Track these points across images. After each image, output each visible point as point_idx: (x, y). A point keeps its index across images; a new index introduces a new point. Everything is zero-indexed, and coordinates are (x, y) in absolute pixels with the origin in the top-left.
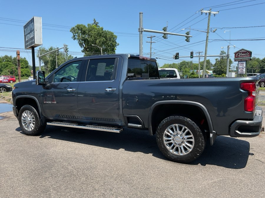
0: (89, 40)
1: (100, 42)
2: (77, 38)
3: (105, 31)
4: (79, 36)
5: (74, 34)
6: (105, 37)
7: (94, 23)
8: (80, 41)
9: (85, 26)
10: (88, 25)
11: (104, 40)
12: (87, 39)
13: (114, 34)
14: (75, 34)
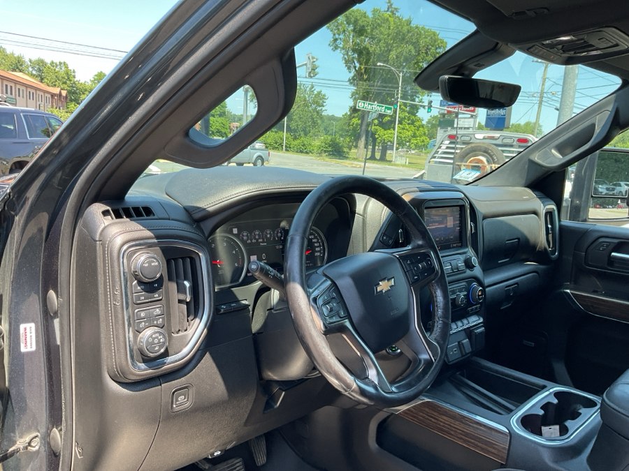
0: (371, 50)
1: (397, 57)
2: (341, 46)
3: (417, 27)
4: (346, 41)
5: (334, 35)
6: (413, 44)
7: (388, 11)
8: (347, 54)
9: (365, 13)
10: (375, 11)
11: (410, 51)
12: (368, 49)
13: (440, 37)
14: (339, 35)
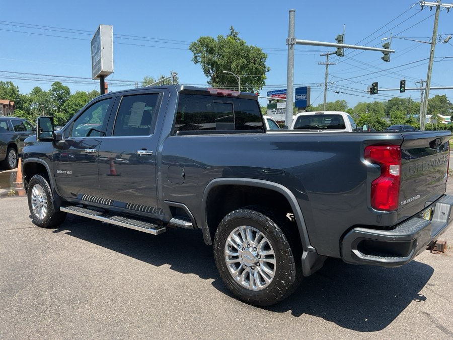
0: (219, 63)
1: (237, 66)
2: (200, 61)
3: (247, 47)
4: (203, 57)
5: (195, 54)
6: (245, 57)
7: (231, 34)
8: (204, 66)
9: (213, 39)
10: (219, 37)
11: (244, 62)
12: (217, 62)
13: (263, 52)
14: (198, 54)
